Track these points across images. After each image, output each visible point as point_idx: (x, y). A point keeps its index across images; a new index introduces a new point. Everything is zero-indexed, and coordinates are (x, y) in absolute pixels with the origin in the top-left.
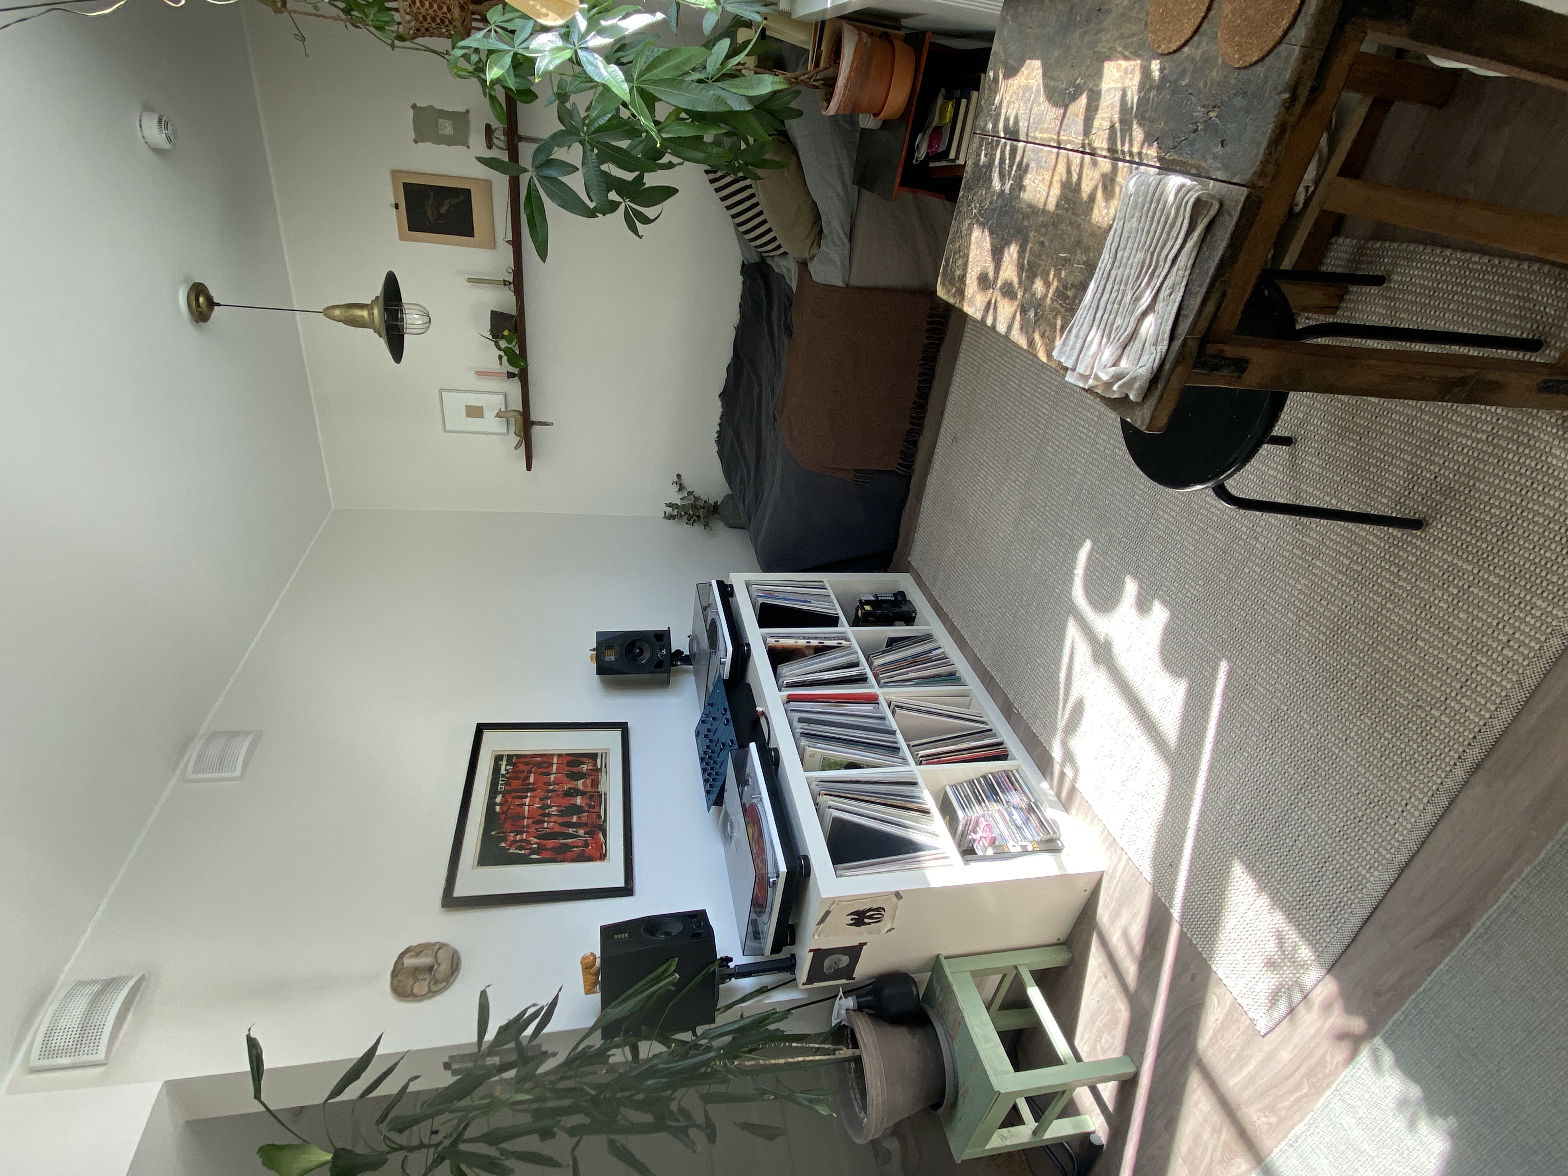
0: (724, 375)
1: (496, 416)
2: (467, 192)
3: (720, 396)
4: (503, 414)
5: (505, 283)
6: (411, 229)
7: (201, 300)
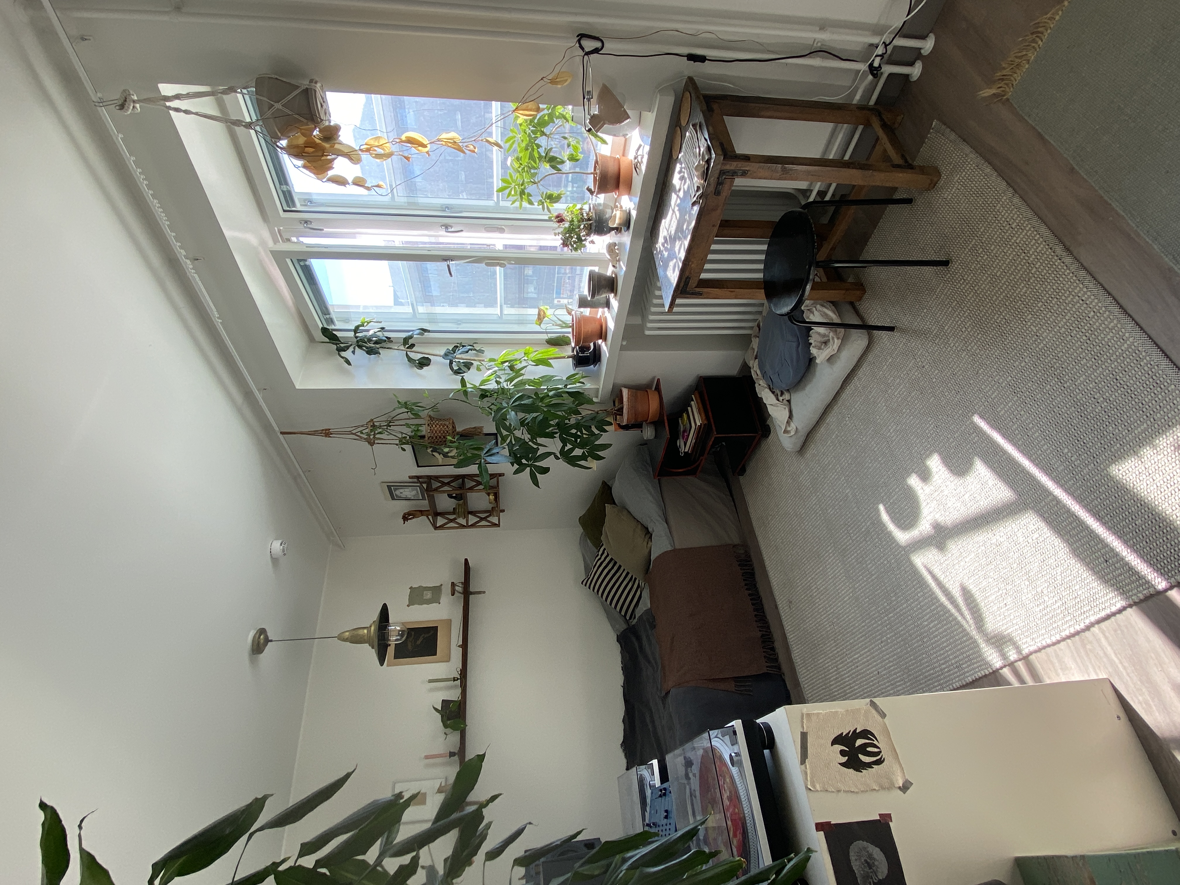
1: (438, 792)
2: (435, 629)
4: (442, 789)
5: (454, 680)
6: (396, 658)
7: (262, 637)
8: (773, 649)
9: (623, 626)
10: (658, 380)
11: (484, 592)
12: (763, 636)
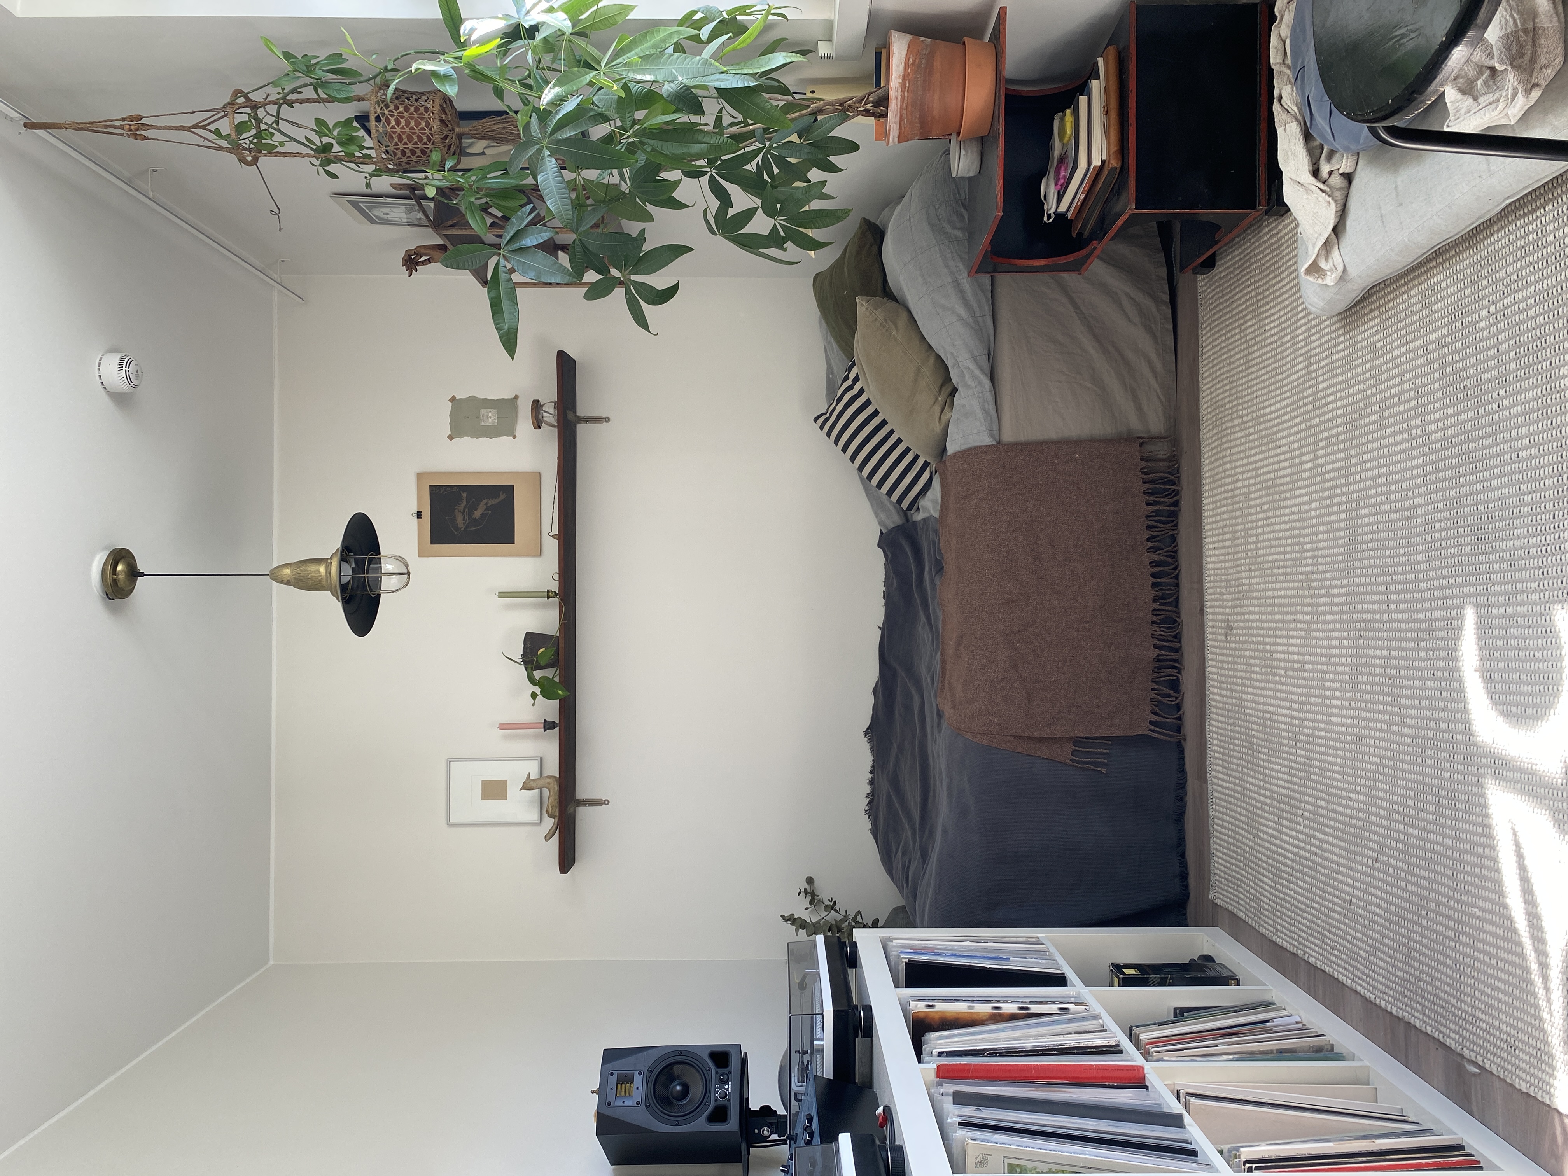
0: (871, 700)
1: (524, 788)
2: (509, 490)
3: (866, 733)
4: (534, 785)
5: (549, 595)
6: (434, 541)
7: (120, 568)
8: (1175, 685)
9: (895, 520)
10: (1003, 10)
11: (607, 420)
12: (1158, 659)
